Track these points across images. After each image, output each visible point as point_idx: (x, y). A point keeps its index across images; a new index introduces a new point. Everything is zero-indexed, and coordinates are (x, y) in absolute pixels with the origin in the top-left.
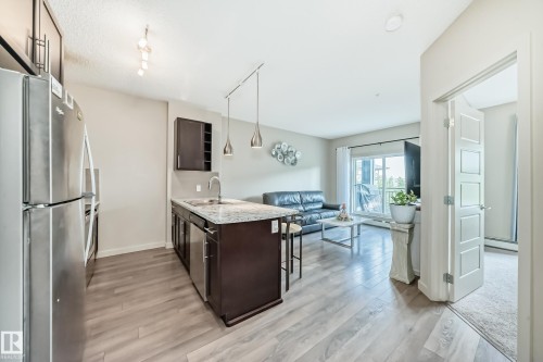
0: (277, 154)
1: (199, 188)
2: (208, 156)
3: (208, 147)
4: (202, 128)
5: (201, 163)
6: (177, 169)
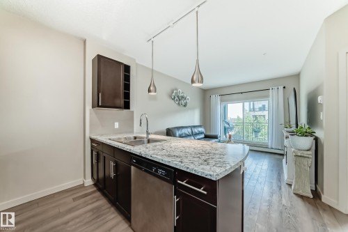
0: (175, 98)
1: (117, 125)
2: (127, 96)
3: (127, 87)
4: (122, 69)
5: (121, 102)
6: (98, 106)
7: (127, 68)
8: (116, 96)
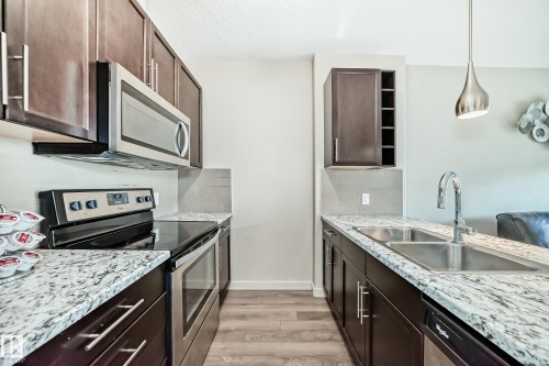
1: (366, 199)
2: (388, 137)
3: (388, 118)
5: (376, 151)
6: (335, 163)
7: (388, 78)
8: (364, 141)
